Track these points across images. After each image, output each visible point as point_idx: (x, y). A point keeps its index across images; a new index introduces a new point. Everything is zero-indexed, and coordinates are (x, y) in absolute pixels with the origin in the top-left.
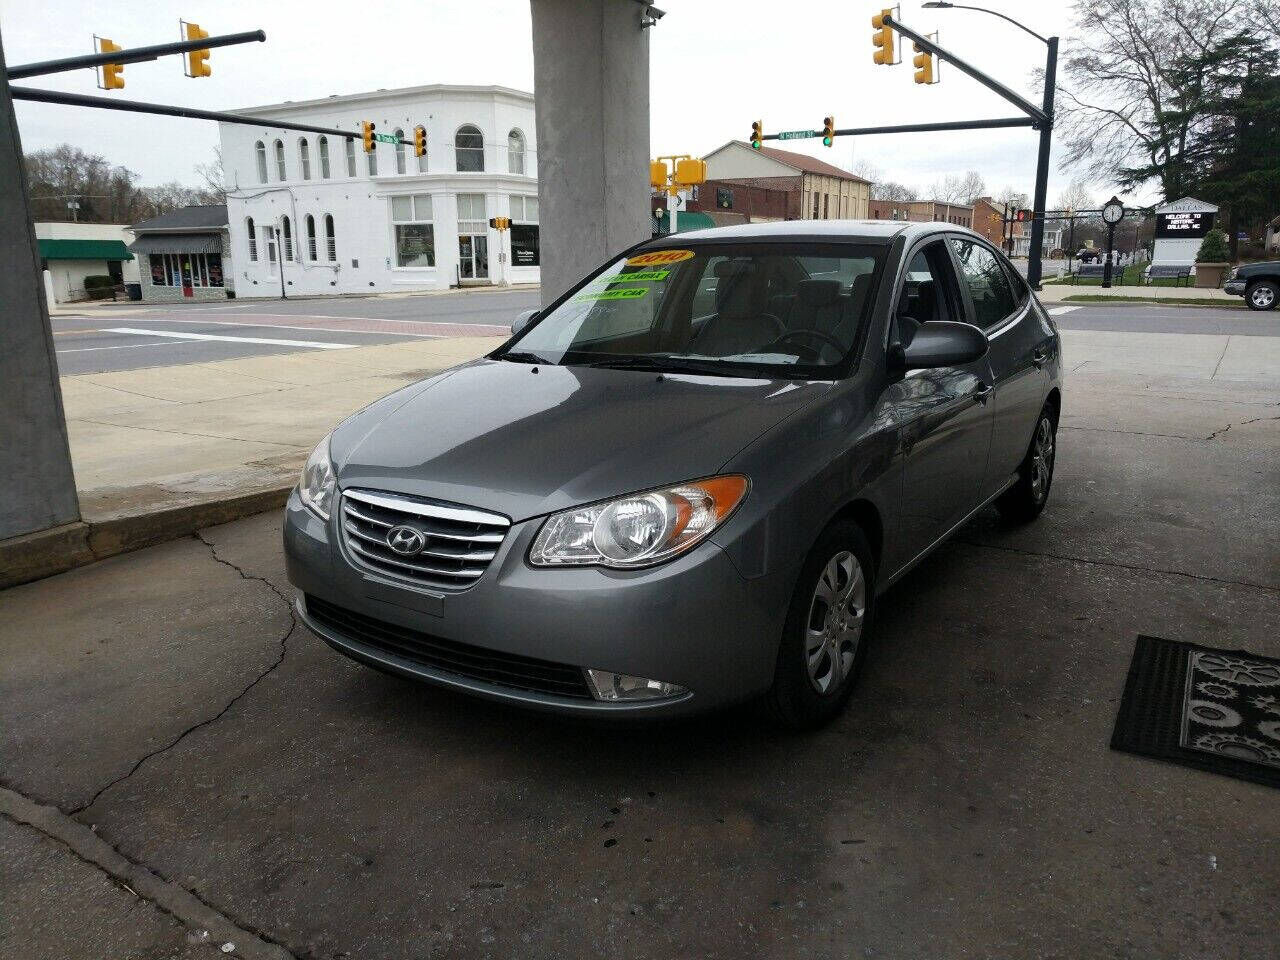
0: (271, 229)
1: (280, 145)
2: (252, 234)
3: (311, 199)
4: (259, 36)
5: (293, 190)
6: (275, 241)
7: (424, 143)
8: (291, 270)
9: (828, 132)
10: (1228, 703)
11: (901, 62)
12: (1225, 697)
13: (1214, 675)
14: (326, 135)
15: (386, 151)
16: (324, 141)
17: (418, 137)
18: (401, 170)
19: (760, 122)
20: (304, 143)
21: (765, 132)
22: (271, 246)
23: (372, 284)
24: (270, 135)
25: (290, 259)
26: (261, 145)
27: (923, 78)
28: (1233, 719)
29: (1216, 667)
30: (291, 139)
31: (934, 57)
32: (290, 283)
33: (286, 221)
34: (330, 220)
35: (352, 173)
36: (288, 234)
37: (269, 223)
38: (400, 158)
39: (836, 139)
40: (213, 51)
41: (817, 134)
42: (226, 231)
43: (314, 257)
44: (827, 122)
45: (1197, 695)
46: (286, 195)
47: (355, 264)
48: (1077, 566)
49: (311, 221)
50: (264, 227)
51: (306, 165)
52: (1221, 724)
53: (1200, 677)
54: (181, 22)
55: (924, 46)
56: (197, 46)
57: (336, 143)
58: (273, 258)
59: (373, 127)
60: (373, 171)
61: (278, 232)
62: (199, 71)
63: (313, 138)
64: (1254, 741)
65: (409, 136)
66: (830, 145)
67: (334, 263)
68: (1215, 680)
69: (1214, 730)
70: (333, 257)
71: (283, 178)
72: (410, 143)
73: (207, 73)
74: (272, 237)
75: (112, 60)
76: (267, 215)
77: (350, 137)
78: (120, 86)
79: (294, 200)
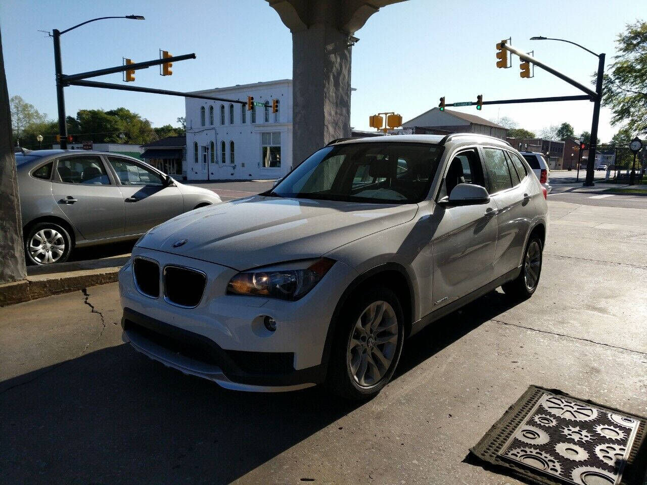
0: (205, 147)
1: (212, 108)
2: (196, 150)
3: (224, 134)
4: (192, 56)
5: (216, 129)
6: (206, 153)
7: (277, 106)
8: (213, 167)
9: (480, 103)
10: (546, 429)
11: (511, 67)
12: (547, 425)
13: (549, 410)
14: (233, 103)
15: (260, 111)
16: (232, 106)
17: (274, 104)
18: (267, 120)
19: (444, 98)
20: (223, 107)
21: (446, 103)
22: (205, 155)
23: (250, 175)
24: (208, 103)
25: (213, 162)
26: (203, 108)
27: (525, 74)
30: (217, 105)
31: (531, 64)
32: (212, 174)
33: (212, 144)
34: (232, 144)
35: (244, 121)
36: (212, 150)
37: (205, 145)
38: (267, 114)
39: (483, 106)
40: (173, 63)
41: (474, 104)
42: (185, 149)
43: (224, 161)
44: (479, 97)
45: (531, 422)
46: (214, 131)
47: (243, 165)
49: (223, 144)
50: (202, 147)
51: (223, 117)
53: (541, 410)
54: (160, 51)
55: (525, 59)
56: (166, 61)
57: (237, 107)
58: (205, 162)
59: (252, 98)
60: (254, 121)
61: (208, 149)
62: (166, 73)
63: (227, 105)
65: (271, 104)
66: (480, 109)
67: (233, 165)
68: (548, 414)
70: (232, 161)
71: (212, 123)
72: (270, 107)
73: (170, 73)
74: (206, 152)
75: (130, 68)
76: (204, 141)
77: (244, 104)
78: (133, 80)
79: (216, 134)
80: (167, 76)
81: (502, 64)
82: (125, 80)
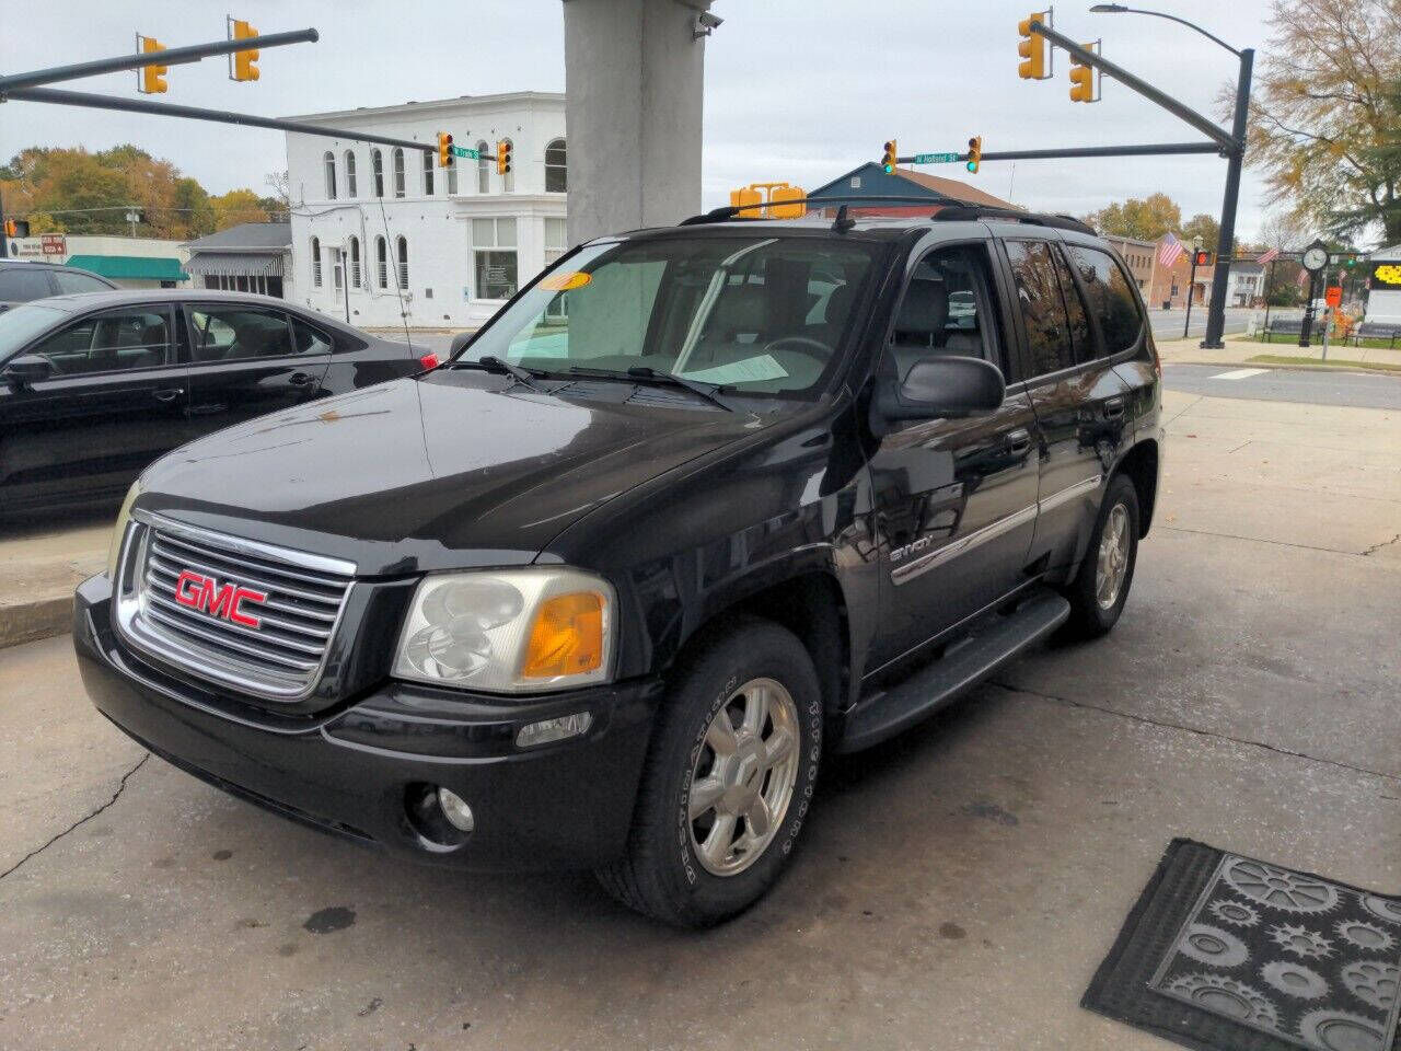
0: (338, 250)
1: (351, 156)
2: (317, 257)
3: (377, 218)
4: (311, 36)
5: (364, 207)
6: (341, 264)
7: (508, 159)
8: (358, 298)
9: (974, 154)
10: (1240, 932)
11: (1051, 76)
12: (1240, 923)
13: (1241, 891)
14: (403, 149)
15: (467, 168)
16: (399, 154)
17: (502, 152)
18: (483, 187)
19: (895, 142)
20: (378, 155)
21: (899, 154)
22: (337, 269)
23: (447, 317)
24: (340, 147)
25: (358, 286)
26: (330, 156)
27: (1082, 95)
28: (1238, 954)
29: (1247, 880)
30: (363, 152)
31: (1095, 70)
32: (357, 313)
33: (355, 242)
34: (403, 244)
35: (430, 190)
36: (356, 257)
37: (337, 244)
38: (483, 176)
39: (983, 164)
40: (263, 52)
41: (961, 158)
42: (288, 252)
43: (384, 285)
44: (973, 143)
45: (1207, 917)
46: (355, 214)
47: (429, 293)
49: (382, 243)
50: (331, 248)
51: (379, 180)
52: (1217, 961)
53: (1223, 891)
54: (228, 19)
55: (1083, 57)
56: (244, 46)
57: (413, 159)
58: (338, 283)
59: (450, 139)
60: (452, 189)
61: (345, 254)
62: (246, 74)
63: (387, 152)
64: (1248, 989)
65: (493, 152)
66: (975, 171)
67: (404, 292)
68: (1241, 898)
69: (1205, 969)
70: (404, 284)
71: (353, 194)
72: (492, 158)
73: (254, 76)
74: (339, 260)
75: (155, 60)
76: (335, 234)
77: (428, 150)
78: (162, 89)
79: (364, 219)
80: (247, 83)
81: (1033, 70)
82: (143, 88)
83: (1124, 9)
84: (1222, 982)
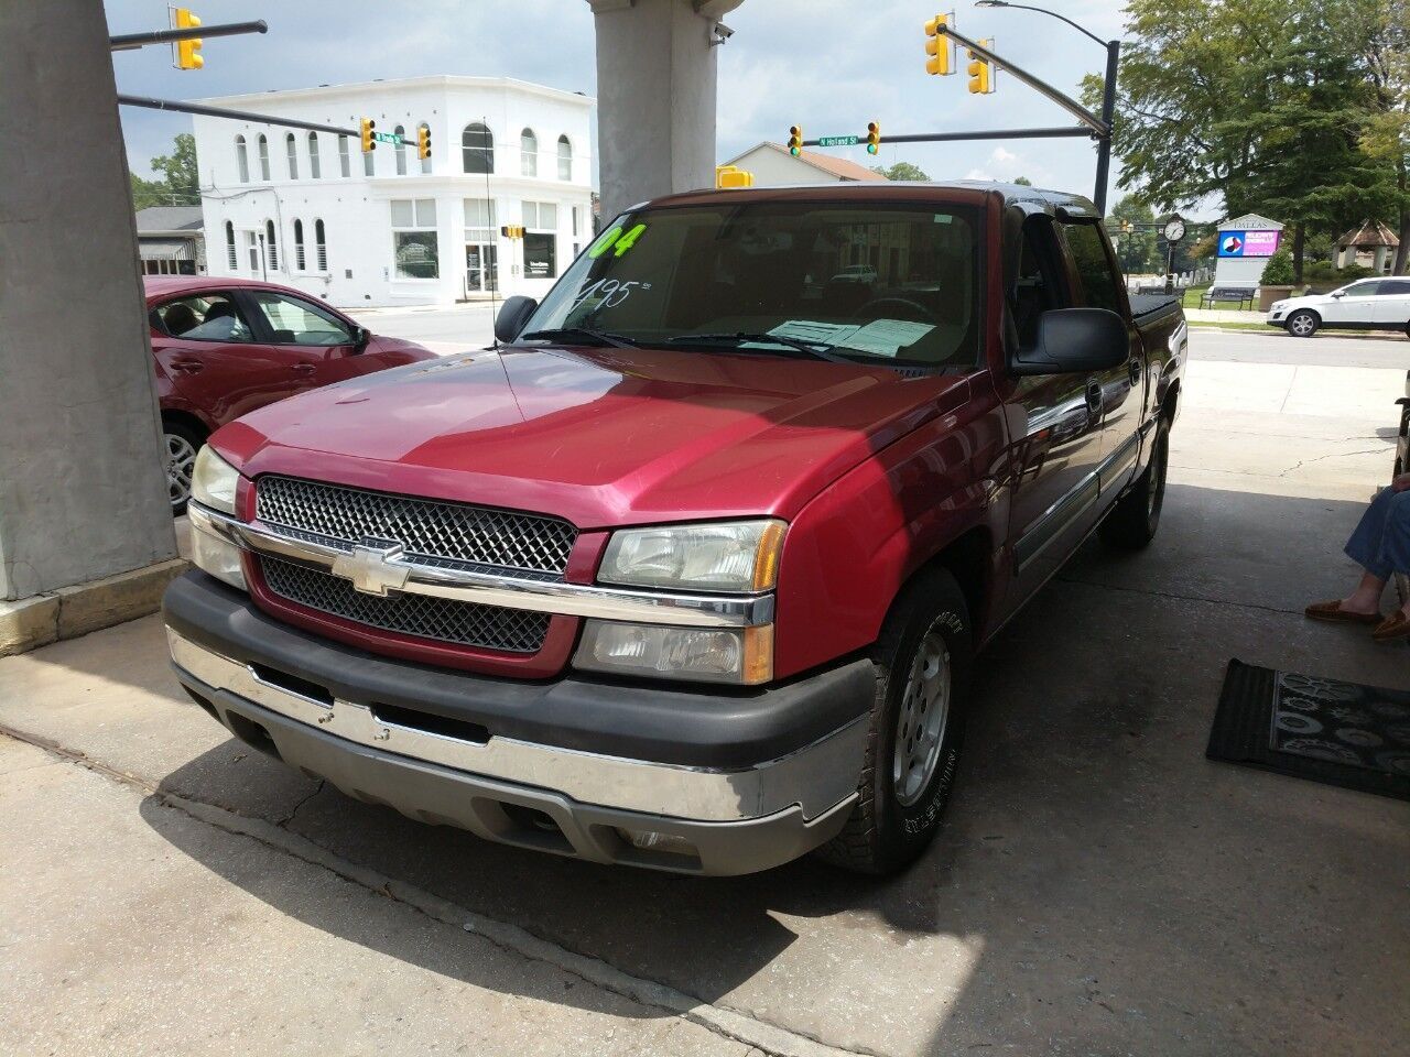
0: (253, 234)
1: (263, 140)
2: (231, 240)
3: (298, 201)
4: (260, 28)
5: (278, 190)
6: (258, 247)
7: (429, 144)
9: (872, 139)
10: (1311, 714)
11: (955, 73)
12: (1308, 709)
13: (1298, 691)
14: (317, 132)
15: (385, 152)
16: (313, 137)
17: (423, 138)
18: (401, 170)
19: (801, 127)
20: (291, 138)
21: (803, 138)
22: (253, 253)
23: (368, 297)
24: (252, 130)
25: (275, 268)
26: (241, 140)
27: (979, 87)
28: (1314, 726)
29: (1298, 685)
30: (276, 134)
31: (991, 64)
33: (270, 225)
34: (320, 225)
35: (346, 173)
36: (272, 240)
37: (251, 228)
38: (401, 158)
39: (882, 146)
41: (860, 141)
42: (201, 236)
43: (302, 266)
44: (872, 127)
45: (1283, 708)
46: (269, 195)
47: (349, 274)
48: (1164, 600)
49: (298, 226)
50: (245, 232)
51: (293, 163)
52: (1304, 731)
53: (1286, 693)
55: (980, 54)
57: (327, 141)
58: (255, 267)
59: (372, 125)
60: (369, 171)
61: (261, 237)
63: (301, 135)
64: (1333, 744)
65: (412, 136)
66: (874, 153)
67: (325, 274)
68: (1299, 695)
69: (1298, 736)
70: (323, 266)
71: (266, 177)
72: (412, 143)
73: (196, 65)
74: (254, 243)
76: (249, 219)
77: (343, 134)
79: (279, 202)
81: (938, 67)
83: (1006, 4)
84: (1314, 742)
